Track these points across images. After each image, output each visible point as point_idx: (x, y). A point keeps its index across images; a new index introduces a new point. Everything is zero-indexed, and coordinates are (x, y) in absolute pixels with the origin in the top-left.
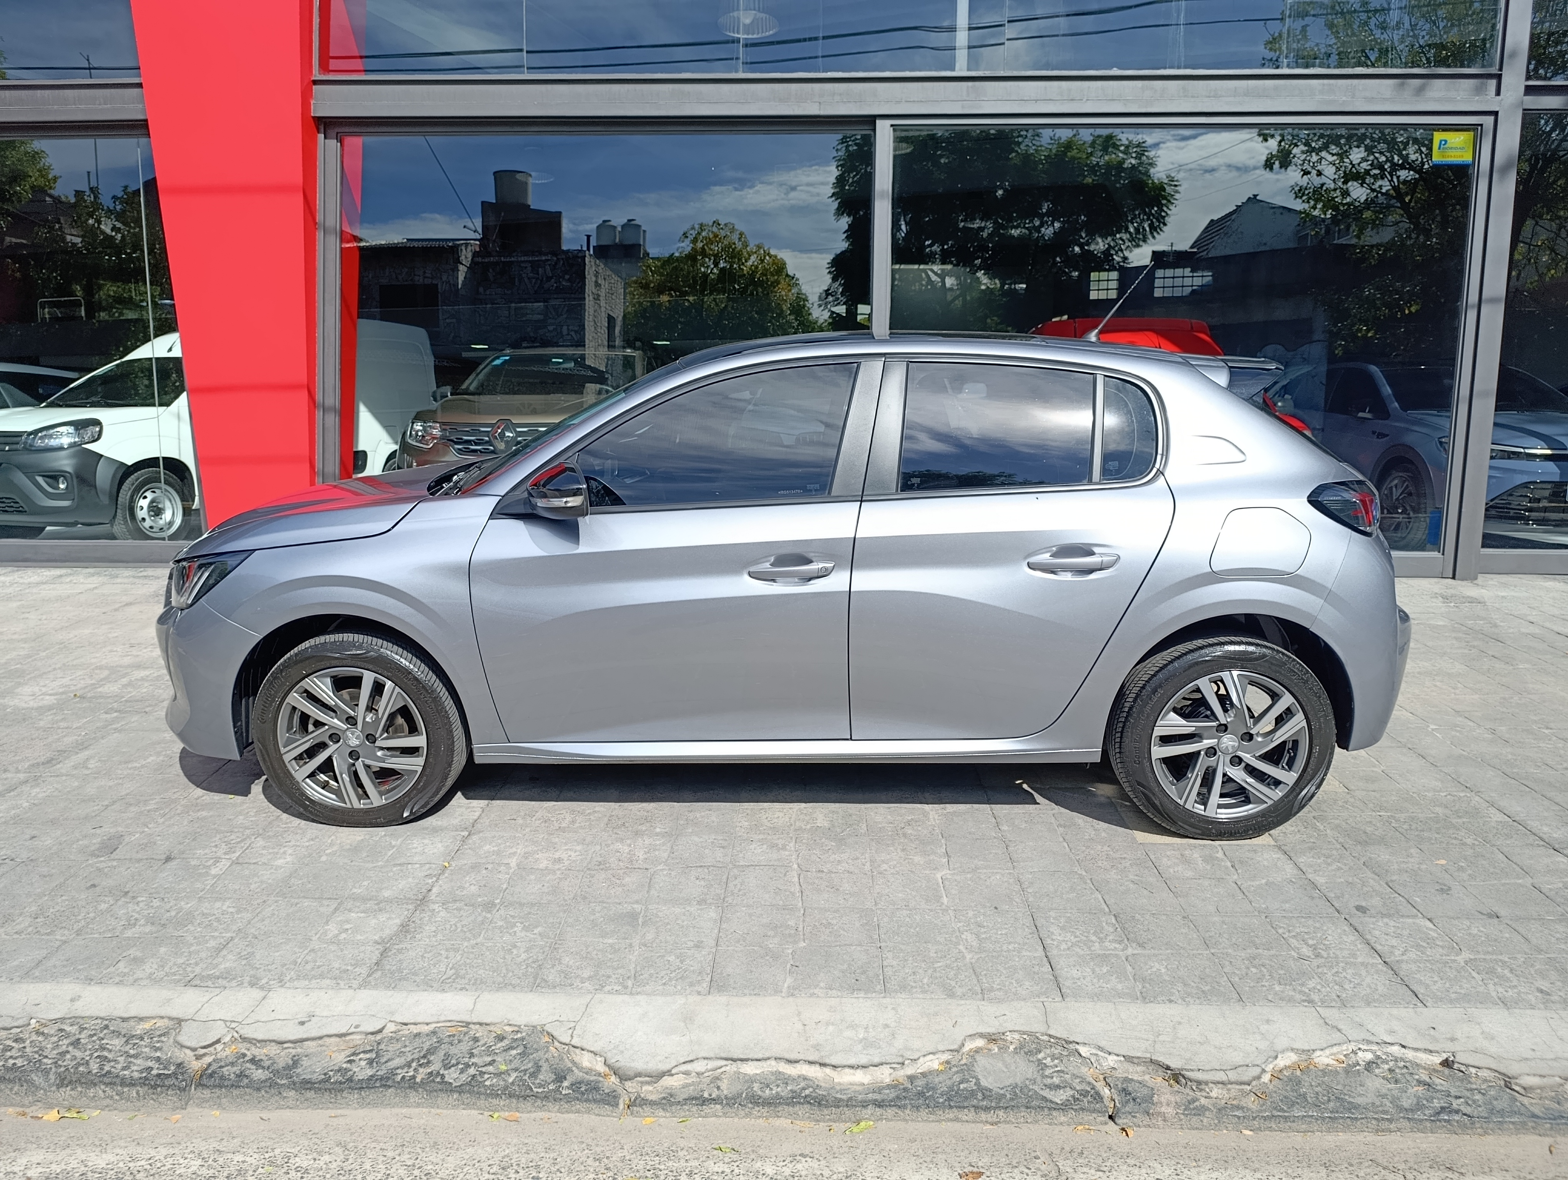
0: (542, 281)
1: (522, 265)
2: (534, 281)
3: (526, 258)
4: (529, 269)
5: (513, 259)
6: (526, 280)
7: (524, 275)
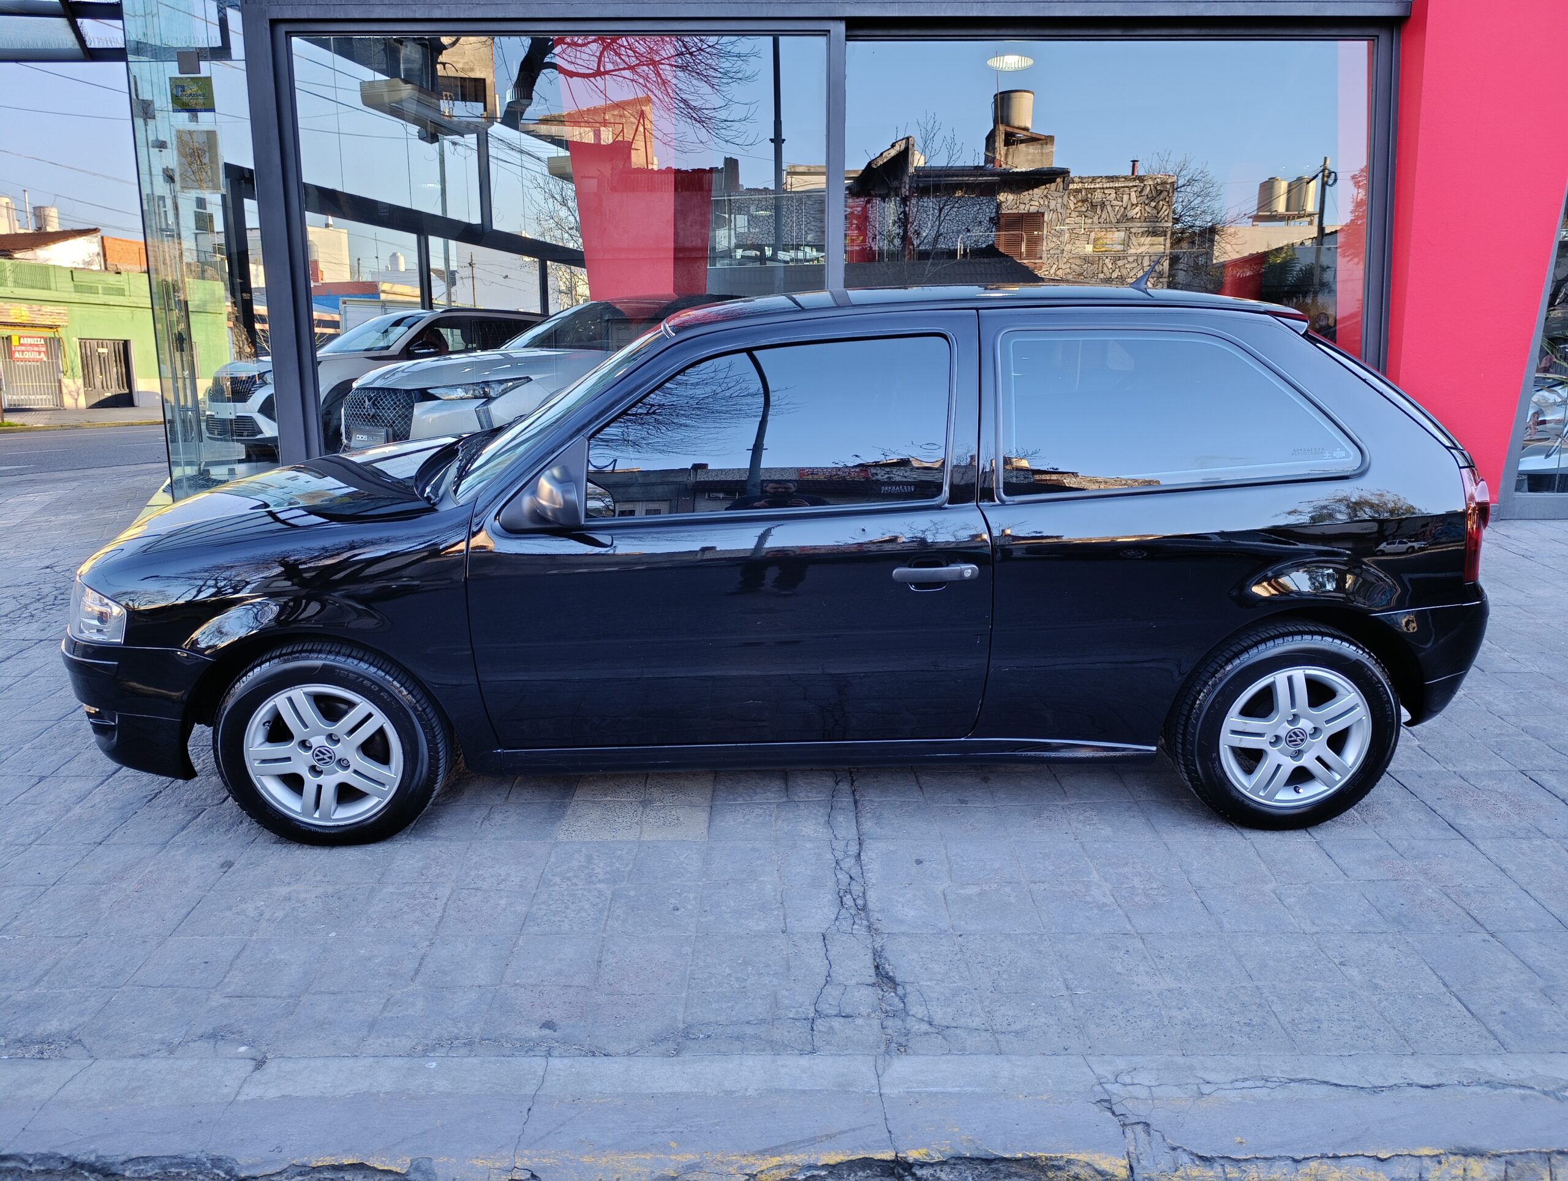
0: (1125, 208)
1: (1106, 191)
2: (1117, 208)
3: (1112, 185)
4: (1113, 195)
5: (1097, 186)
6: (1109, 208)
7: (1106, 203)
